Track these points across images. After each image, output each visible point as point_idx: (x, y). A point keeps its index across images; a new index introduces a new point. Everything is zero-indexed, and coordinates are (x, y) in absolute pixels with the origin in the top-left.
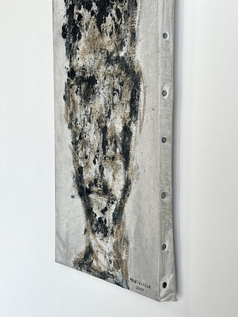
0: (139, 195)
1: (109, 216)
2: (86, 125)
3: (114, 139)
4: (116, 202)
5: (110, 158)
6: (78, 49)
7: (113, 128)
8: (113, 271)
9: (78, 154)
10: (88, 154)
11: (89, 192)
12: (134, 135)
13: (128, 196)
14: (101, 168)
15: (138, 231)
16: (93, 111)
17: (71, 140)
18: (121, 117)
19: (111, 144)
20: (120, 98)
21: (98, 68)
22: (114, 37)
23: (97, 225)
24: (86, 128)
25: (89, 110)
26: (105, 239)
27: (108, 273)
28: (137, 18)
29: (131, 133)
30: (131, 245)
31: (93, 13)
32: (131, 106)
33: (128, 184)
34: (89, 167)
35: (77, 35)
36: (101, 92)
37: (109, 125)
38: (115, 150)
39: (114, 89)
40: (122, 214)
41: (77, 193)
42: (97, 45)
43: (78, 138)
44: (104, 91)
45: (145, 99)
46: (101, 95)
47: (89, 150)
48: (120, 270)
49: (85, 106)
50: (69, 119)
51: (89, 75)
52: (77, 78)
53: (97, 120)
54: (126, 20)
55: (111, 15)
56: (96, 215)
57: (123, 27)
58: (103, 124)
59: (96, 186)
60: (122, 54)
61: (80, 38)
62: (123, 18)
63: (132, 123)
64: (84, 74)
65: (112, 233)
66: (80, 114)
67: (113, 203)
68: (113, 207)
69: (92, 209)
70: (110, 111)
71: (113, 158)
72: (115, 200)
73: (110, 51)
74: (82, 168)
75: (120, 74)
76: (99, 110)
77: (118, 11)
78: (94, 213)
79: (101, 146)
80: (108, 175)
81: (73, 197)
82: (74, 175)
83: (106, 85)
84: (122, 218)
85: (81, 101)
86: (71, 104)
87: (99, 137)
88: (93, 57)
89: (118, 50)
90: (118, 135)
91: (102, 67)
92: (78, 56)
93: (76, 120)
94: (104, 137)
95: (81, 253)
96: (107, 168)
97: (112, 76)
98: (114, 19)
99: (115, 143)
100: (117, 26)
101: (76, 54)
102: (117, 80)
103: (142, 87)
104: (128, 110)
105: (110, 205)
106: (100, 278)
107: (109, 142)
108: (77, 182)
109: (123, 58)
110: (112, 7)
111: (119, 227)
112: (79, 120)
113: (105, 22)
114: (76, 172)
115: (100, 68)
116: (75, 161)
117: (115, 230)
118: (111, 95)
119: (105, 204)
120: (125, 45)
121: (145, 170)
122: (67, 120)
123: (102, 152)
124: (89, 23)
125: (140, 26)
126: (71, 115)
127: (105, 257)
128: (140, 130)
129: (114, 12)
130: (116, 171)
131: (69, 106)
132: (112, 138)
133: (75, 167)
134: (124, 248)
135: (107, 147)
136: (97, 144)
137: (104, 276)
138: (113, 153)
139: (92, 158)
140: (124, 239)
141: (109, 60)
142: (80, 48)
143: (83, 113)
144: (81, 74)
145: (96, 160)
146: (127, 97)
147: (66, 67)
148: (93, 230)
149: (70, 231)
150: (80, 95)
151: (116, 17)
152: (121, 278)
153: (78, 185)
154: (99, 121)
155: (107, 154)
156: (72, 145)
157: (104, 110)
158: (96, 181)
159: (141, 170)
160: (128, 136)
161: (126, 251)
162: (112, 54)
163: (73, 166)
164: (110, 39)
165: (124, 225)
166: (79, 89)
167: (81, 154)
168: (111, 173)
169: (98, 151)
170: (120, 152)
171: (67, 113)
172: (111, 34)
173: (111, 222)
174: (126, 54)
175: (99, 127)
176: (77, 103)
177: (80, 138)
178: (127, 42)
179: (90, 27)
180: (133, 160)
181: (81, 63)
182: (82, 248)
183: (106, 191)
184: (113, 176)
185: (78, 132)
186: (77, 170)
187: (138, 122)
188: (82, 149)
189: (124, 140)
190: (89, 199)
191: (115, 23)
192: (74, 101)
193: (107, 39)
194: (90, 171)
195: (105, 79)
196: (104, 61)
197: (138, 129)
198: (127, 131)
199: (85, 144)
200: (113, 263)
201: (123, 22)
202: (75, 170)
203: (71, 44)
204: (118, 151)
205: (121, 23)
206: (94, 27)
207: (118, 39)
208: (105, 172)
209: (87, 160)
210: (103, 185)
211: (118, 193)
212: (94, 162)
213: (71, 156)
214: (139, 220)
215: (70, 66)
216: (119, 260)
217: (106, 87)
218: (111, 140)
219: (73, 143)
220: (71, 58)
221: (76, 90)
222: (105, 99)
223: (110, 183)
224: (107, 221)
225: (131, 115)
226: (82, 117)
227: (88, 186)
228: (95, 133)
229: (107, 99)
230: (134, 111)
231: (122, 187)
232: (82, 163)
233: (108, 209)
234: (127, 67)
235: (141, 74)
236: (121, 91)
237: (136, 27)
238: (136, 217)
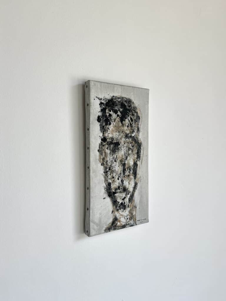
0: (141, 187)
1: (127, 200)
2: (113, 163)
3: (129, 168)
4: (130, 193)
5: (127, 176)
6: (109, 129)
7: (129, 163)
8: (129, 222)
9: (108, 177)
10: (114, 176)
11: (115, 193)
12: (138, 165)
13: (136, 189)
14: (122, 181)
15: (141, 202)
16: (117, 157)
17: (103, 171)
18: (133, 159)
19: (127, 170)
20: (132, 151)
21: (121, 139)
22: (130, 128)
23: (119, 207)
24: (113, 165)
25: (115, 156)
26: (125, 211)
27: (126, 224)
28: (140, 124)
29: (137, 165)
30: (138, 207)
31: (118, 116)
32: (137, 155)
33: (136, 184)
34: (115, 182)
35: (108, 123)
36: (123, 149)
37: (126, 162)
38: (130, 172)
39: (129, 148)
40: (133, 197)
41: (107, 195)
42: (121, 129)
43: (108, 170)
44: (124, 148)
45: (143, 152)
46: (122, 150)
47: (114, 174)
48: (132, 220)
49: (113, 155)
50: (101, 161)
51: (115, 141)
52: (107, 142)
53: (120, 161)
54: (135, 123)
55: (128, 119)
56: (119, 202)
57: (133, 125)
58: (123, 162)
59: (119, 189)
60: (133, 135)
61: (110, 124)
62: (134, 122)
63: (138, 161)
64: (113, 141)
65: (128, 206)
66: (109, 158)
67: (128, 194)
68: (129, 195)
69: (116, 200)
70: (127, 157)
71: (129, 176)
72: (130, 192)
73: (127, 133)
74: (111, 183)
75: (132, 142)
76: (121, 157)
77: (131, 119)
78: (118, 202)
79: (122, 172)
80: (126, 183)
81: (104, 198)
82: (105, 188)
83: (125, 146)
84: (134, 199)
85: (110, 153)
86: (104, 154)
87: (121, 168)
88: (118, 134)
89: (131, 133)
90: (131, 166)
91: (123, 139)
92: (108, 132)
93: (107, 161)
94: (124, 168)
95: (110, 224)
96: (125, 180)
97: (128, 143)
98: (129, 121)
99: (130, 169)
100: (131, 124)
101: (107, 131)
102: (130, 145)
103: (142, 148)
104: (136, 156)
105: (127, 195)
106: (122, 228)
107: (127, 169)
108: (107, 190)
109: (134, 137)
110: (128, 116)
111: (132, 203)
112: (109, 161)
113: (125, 121)
114: (107, 186)
115: (122, 139)
116: (106, 180)
117: (130, 205)
118: (128, 151)
119: (124, 196)
120: (134, 132)
121: (143, 178)
122: (100, 161)
123: (123, 174)
124: (116, 119)
125: (141, 127)
126: (103, 159)
127: (125, 218)
128: (141, 163)
129: (129, 118)
130: (130, 181)
131: (102, 155)
132: (128, 167)
133: (106, 184)
134: (134, 210)
135: (125, 172)
136: (120, 171)
137: (124, 227)
138: (129, 173)
139: (117, 178)
140: (134, 206)
141: (127, 136)
142: (110, 129)
143: (112, 157)
144: (110, 140)
145: (119, 178)
146: (135, 151)
147: (100, 136)
148: (117, 209)
149: (102, 216)
150: (110, 150)
151: (130, 121)
152: (133, 223)
153: (108, 192)
154: (121, 161)
155: (126, 174)
156: (103, 174)
157: (124, 156)
158: (119, 187)
159: (142, 178)
160: (136, 166)
161: (135, 211)
162: (128, 134)
163: (104, 183)
164: (127, 128)
165: (134, 201)
166: (109, 147)
167: (110, 177)
168: (128, 182)
169: (120, 174)
170: (132, 173)
171: (100, 158)
172: (128, 126)
173: (128, 202)
174: (135, 135)
175: (121, 164)
176: (107, 154)
177: (109, 169)
178: (136, 131)
179: (116, 121)
180: (138, 175)
181: (110, 136)
182: (111, 220)
183: (125, 190)
184: (129, 183)
185: (108, 167)
186: (107, 185)
187: (141, 161)
188: (111, 174)
189: (134, 168)
190: (115, 197)
191: (130, 123)
192: (105, 153)
193: (126, 128)
194: (116, 183)
195: (125, 144)
196: (124, 136)
197: (140, 163)
198: (135, 164)
199: (112, 172)
200: (129, 219)
201: (134, 123)
202: (106, 185)
203: (104, 126)
204: (131, 172)
205: (133, 123)
206: (119, 122)
207: (131, 129)
208: (124, 182)
209: (114, 179)
210: (123, 188)
211: (131, 189)
212: (118, 179)
213: (103, 179)
214: (141, 197)
215: (103, 136)
216: (132, 216)
217: (125, 147)
218: (128, 168)
219: (104, 172)
220: (104, 132)
221: (107, 147)
222: (124, 152)
223: (127, 186)
224: (126, 203)
225: (137, 158)
226: (111, 160)
227: (114, 191)
228: (118, 166)
229: (126, 152)
230: (139, 157)
231: (133, 186)
232: (110, 181)
233: (126, 197)
234: (135, 140)
235: (141, 143)
236: (133, 149)
237: (139, 126)
238: (140, 196)
